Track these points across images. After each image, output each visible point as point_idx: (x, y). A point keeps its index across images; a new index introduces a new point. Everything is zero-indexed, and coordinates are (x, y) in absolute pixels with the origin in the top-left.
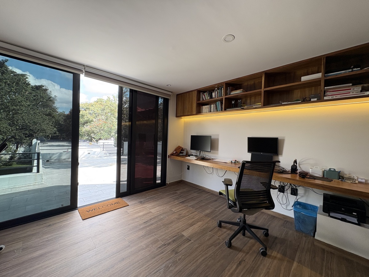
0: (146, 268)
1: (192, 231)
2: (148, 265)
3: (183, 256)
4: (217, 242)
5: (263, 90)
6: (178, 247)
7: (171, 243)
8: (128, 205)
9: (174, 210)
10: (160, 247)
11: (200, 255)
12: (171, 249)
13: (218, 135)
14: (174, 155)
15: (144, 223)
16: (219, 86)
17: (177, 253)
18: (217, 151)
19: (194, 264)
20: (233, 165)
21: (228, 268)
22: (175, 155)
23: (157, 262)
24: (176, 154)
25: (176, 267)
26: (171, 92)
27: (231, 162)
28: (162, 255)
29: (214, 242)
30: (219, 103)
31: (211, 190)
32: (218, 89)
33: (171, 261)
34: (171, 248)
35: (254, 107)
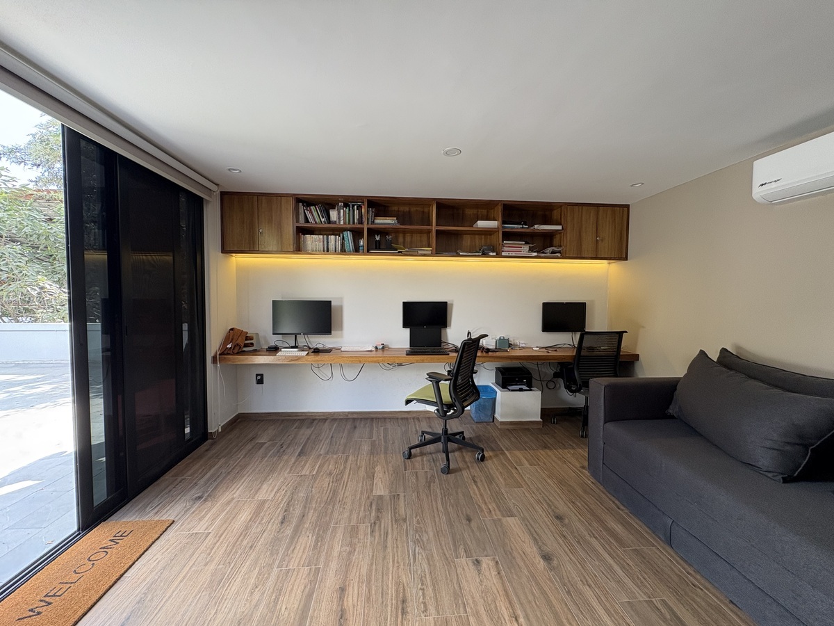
0: (396, 565)
1: (383, 483)
2: (391, 561)
3: (417, 516)
4: (429, 477)
5: (434, 228)
6: (395, 513)
7: (380, 515)
8: (170, 522)
9: (306, 472)
10: (372, 531)
11: (432, 501)
12: (392, 521)
13: (341, 299)
14: (228, 354)
15: (282, 523)
16: (349, 202)
17: (405, 520)
18: (340, 332)
19: (441, 514)
20: (380, 352)
21: (471, 493)
22: (234, 354)
23: (397, 547)
24: (236, 351)
25: (427, 532)
26: (217, 185)
27: (376, 348)
28: (390, 536)
29: (427, 478)
30: (348, 236)
31: (330, 413)
32: (346, 205)
33: (411, 532)
34: (390, 521)
35: (420, 252)
